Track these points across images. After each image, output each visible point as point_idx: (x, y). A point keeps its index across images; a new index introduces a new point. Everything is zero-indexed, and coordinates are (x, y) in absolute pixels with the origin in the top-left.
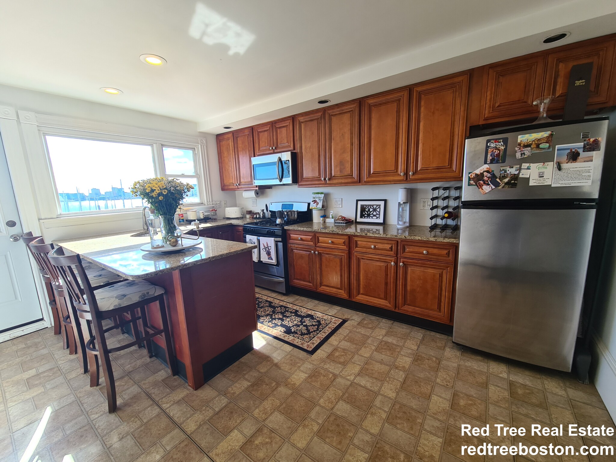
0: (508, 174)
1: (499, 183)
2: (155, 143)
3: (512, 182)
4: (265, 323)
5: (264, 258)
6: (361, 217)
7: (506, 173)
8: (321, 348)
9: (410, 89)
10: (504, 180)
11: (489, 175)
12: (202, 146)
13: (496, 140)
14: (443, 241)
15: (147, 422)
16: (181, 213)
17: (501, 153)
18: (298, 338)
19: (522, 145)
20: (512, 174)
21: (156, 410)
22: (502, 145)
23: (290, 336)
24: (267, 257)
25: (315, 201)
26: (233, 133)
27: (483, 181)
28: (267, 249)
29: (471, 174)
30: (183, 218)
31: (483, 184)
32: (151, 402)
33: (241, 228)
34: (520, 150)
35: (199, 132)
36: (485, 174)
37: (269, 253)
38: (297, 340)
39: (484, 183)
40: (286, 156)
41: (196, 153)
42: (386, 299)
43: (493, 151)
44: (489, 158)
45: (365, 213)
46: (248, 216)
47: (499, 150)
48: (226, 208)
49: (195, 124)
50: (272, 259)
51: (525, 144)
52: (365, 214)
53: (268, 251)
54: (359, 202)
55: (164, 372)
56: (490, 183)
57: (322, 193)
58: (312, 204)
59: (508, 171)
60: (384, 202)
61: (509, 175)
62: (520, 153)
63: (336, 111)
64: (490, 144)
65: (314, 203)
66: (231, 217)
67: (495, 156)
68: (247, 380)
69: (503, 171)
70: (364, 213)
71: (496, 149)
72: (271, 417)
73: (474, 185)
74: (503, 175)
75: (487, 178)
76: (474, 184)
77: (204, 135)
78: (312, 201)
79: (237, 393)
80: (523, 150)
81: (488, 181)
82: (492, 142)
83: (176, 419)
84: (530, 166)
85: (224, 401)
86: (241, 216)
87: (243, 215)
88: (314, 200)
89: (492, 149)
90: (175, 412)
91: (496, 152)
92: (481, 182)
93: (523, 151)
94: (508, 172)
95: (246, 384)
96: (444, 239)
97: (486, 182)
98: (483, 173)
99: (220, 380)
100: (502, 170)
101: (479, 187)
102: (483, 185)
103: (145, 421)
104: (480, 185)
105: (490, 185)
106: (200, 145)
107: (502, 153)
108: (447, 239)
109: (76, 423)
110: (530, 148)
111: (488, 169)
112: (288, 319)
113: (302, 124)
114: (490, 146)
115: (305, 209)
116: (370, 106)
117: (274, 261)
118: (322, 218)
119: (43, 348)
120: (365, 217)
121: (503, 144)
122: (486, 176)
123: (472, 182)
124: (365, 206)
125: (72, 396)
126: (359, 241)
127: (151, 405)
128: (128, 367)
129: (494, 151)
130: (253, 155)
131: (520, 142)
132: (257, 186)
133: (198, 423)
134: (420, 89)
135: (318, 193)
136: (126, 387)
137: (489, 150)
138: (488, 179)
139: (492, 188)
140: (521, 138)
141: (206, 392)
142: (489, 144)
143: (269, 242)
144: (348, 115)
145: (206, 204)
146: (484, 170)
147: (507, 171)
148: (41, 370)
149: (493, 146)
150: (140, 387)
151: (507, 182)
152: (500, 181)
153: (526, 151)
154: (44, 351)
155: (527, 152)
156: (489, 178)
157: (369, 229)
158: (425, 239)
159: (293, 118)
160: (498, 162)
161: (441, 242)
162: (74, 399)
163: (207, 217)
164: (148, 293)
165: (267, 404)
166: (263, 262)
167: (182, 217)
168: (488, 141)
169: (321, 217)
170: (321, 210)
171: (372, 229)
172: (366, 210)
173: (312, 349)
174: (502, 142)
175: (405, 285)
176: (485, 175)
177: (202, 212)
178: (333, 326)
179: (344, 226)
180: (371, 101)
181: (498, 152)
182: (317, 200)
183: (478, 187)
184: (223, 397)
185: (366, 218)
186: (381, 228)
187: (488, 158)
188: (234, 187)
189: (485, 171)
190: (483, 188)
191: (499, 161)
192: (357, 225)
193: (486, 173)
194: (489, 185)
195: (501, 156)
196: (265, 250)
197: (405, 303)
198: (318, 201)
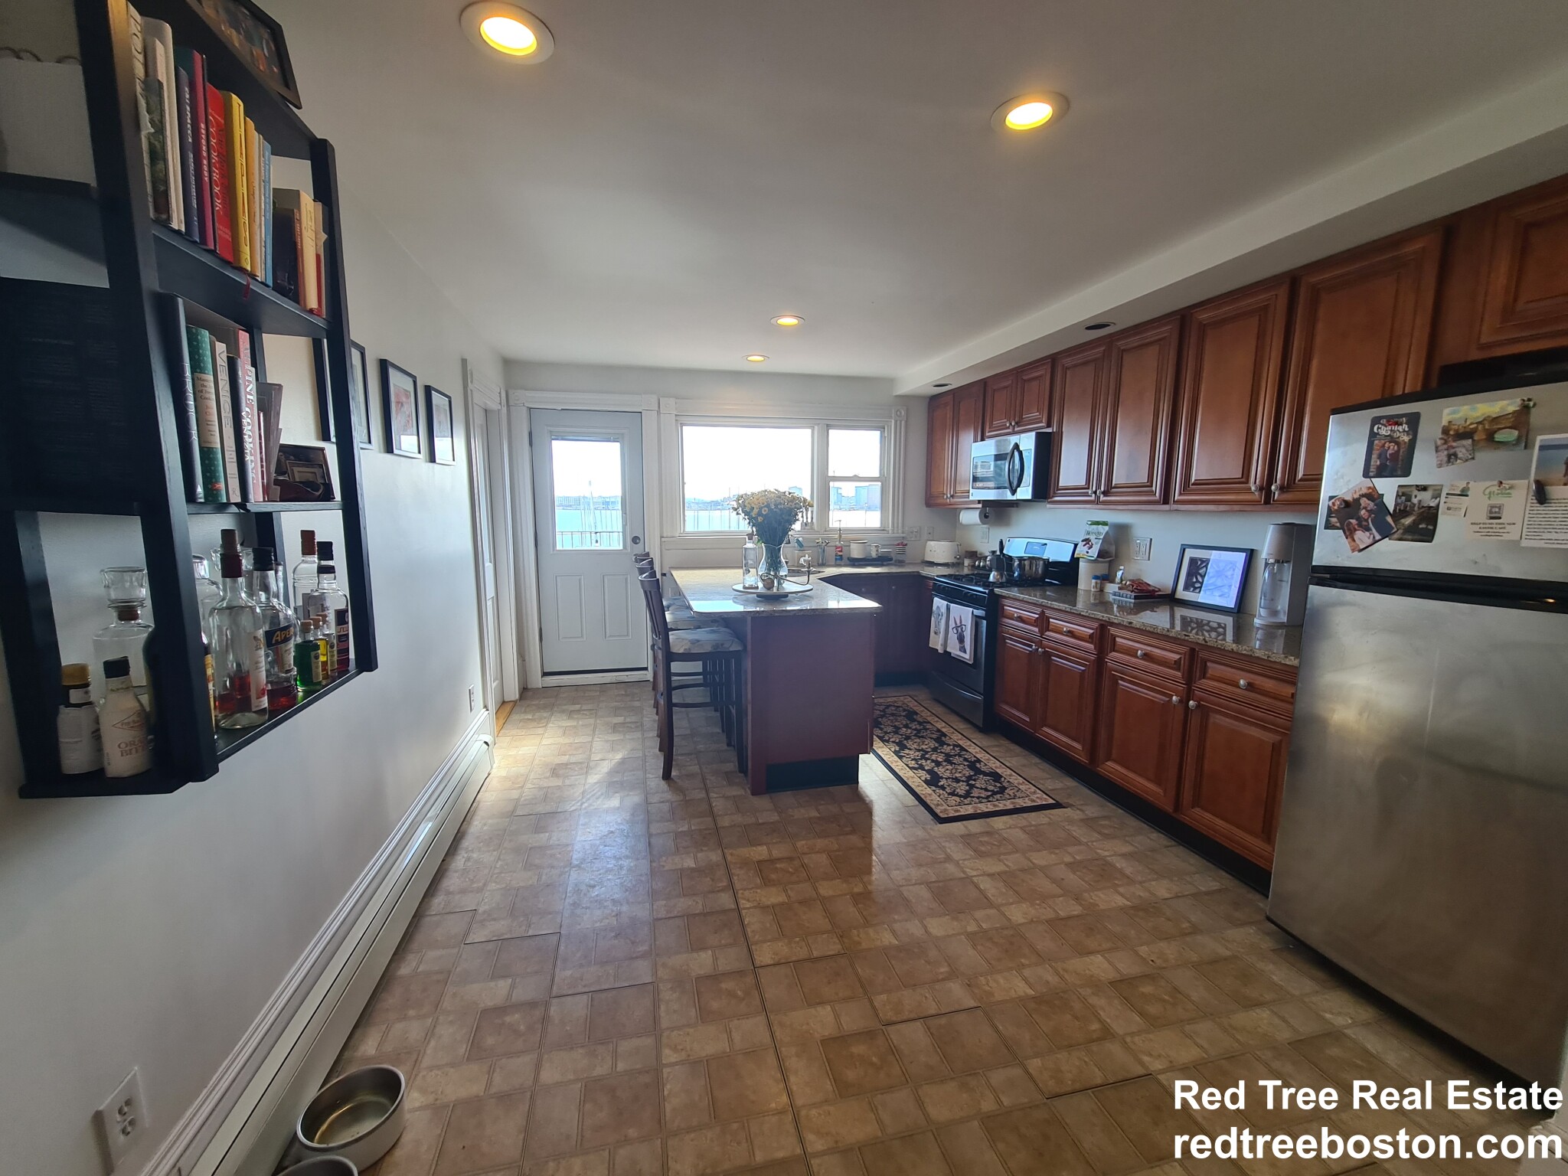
0: (1415, 505)
1: (1391, 525)
2: (815, 424)
3: (1420, 526)
4: (904, 759)
5: (954, 649)
6: (1186, 588)
7: (1409, 503)
8: (964, 822)
9: (1292, 280)
10: (1403, 521)
11: (1371, 505)
12: (898, 422)
13: (1393, 421)
14: (1283, 662)
15: (689, 800)
16: (839, 545)
17: (1401, 452)
18: (939, 796)
19: (1452, 433)
20: (1423, 507)
21: (703, 795)
22: (1404, 431)
23: (928, 789)
24: (958, 646)
25: (1087, 541)
26: (953, 392)
27: (1359, 519)
28: (959, 629)
29: (1333, 500)
30: (841, 554)
31: (1356, 527)
32: (702, 786)
33: (931, 583)
34: (1445, 446)
35: (896, 396)
36: (1364, 501)
37: (961, 639)
38: (935, 797)
39: (1360, 525)
40: (1027, 442)
41: (886, 435)
42: (1158, 781)
43: (1383, 446)
44: (1375, 462)
45: (1197, 578)
46: (967, 562)
47: (1397, 443)
48: (929, 542)
49: (890, 381)
50: (965, 652)
51: (1461, 431)
52: (1198, 581)
53: (960, 633)
54: (1187, 550)
55: (732, 766)
56: (1371, 525)
57: (1105, 524)
58: (1081, 544)
59: (1416, 496)
60: (1244, 555)
61: (1416, 508)
62: (1446, 453)
63: (1134, 341)
64: (1378, 428)
65: (1084, 545)
66: (936, 561)
67: (1387, 459)
68: (818, 810)
69: (1403, 498)
70: (1195, 580)
71: (1390, 442)
72: (813, 855)
73: (1338, 528)
74: (1402, 508)
75: (1367, 514)
76: (1338, 525)
77: (907, 399)
78: (1083, 541)
79: (796, 817)
80: (1454, 444)
81: (1367, 520)
82: (1382, 424)
83: (715, 809)
84: (1468, 489)
85: (775, 817)
86: (954, 561)
87: (958, 559)
88: (1088, 537)
89: (1383, 442)
90: (718, 805)
91: (1392, 447)
92: (1353, 521)
93: (1454, 448)
94: (1415, 501)
95: (814, 814)
96: (1286, 657)
97: (1364, 523)
98: (1360, 498)
99: (787, 798)
100: (1400, 494)
101: (1348, 533)
102: (1356, 530)
103: (687, 798)
104: (1349, 530)
105: (1371, 530)
106: (893, 421)
107: (1403, 452)
108: (1292, 658)
109: (634, 775)
110: (1470, 441)
111: (1371, 491)
112: (950, 767)
113: (1068, 372)
114: (1378, 434)
115: (1066, 558)
116: (1203, 328)
117: (967, 656)
118: (1094, 581)
119: (638, 701)
120: (1195, 588)
121: (1407, 429)
122: (1365, 508)
123: (1334, 520)
124: (1199, 563)
125: (641, 752)
126: (1119, 637)
127: (700, 789)
128: (701, 747)
129: (1386, 445)
130: (979, 438)
131: (1447, 424)
132: (979, 502)
133: (733, 823)
134: (1314, 279)
135: (1097, 523)
136: (689, 764)
137: (1376, 442)
138: (1370, 516)
139: (1374, 537)
140: (1449, 414)
141: (763, 802)
142: (1375, 430)
143: (964, 614)
144: (1155, 348)
145: (890, 532)
146: (1361, 493)
147: (1413, 497)
148: (628, 720)
149: (1384, 433)
150: (701, 768)
151: (1409, 526)
152: (1394, 522)
153: (1460, 449)
154: (637, 704)
155: (1464, 450)
156: (1370, 512)
157: (1202, 620)
158: (1244, 652)
159: (1053, 360)
160: (1395, 474)
161: (1280, 663)
162: (641, 755)
163: (886, 555)
164: (722, 645)
165: (820, 843)
166: (952, 655)
167: (839, 551)
168: (1376, 421)
169: (1094, 578)
170: (1095, 561)
171: (1209, 622)
172: (1200, 571)
173: (946, 816)
174: (1406, 424)
175: (1200, 758)
176: (1363, 505)
177: (876, 546)
178: (1021, 803)
179: (1130, 603)
180: (1204, 316)
181: (1396, 448)
182: (1092, 537)
183: (1345, 533)
184: (776, 814)
185: (1198, 591)
186: (1228, 621)
187: (1372, 463)
188: (944, 501)
189: (1363, 496)
190: (1356, 537)
191: (1396, 471)
192: (1176, 608)
193: (1365, 499)
194: (1368, 529)
195: (1400, 458)
196: (955, 632)
197: (1196, 802)
198: (1093, 541)
